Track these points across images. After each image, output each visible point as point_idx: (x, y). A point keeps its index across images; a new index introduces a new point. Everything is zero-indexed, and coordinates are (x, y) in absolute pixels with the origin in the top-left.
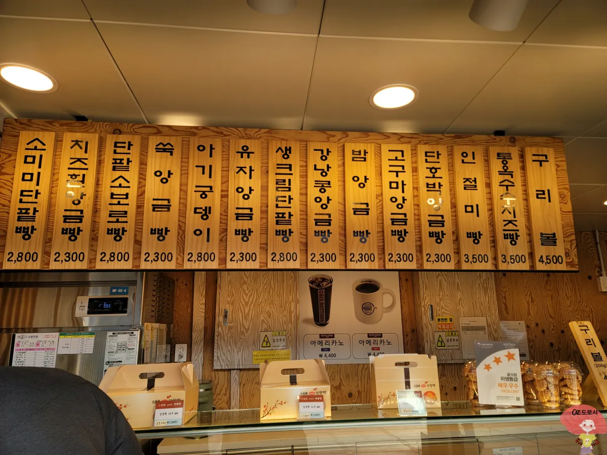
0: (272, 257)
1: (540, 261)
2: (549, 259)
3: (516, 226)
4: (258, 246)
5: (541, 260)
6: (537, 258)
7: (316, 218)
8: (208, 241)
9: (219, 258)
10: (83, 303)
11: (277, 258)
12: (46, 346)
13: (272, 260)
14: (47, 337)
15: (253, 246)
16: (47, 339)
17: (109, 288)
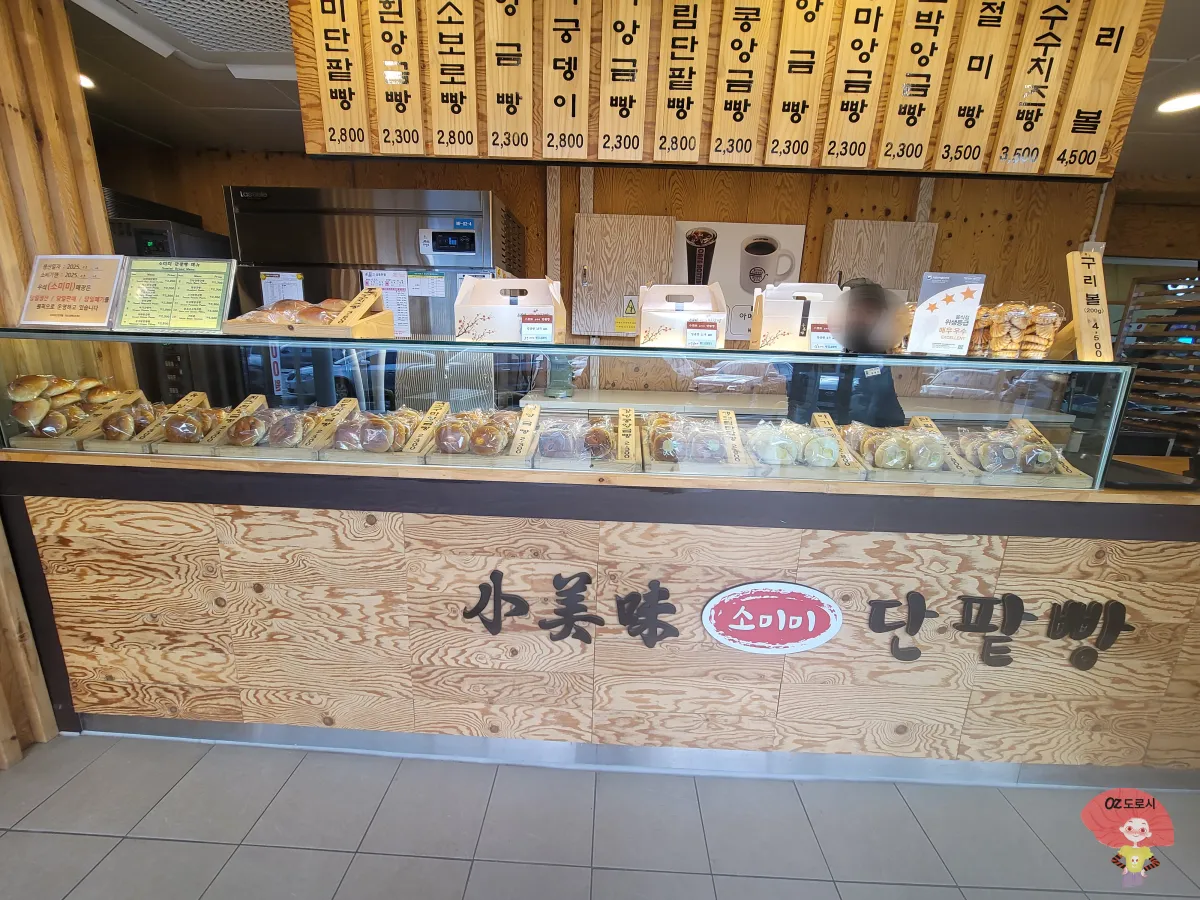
0: (661, 142)
1: (1058, 159)
2: (1075, 156)
3: (1043, 96)
4: (642, 126)
5: (1061, 159)
6: (1057, 153)
7: (730, 79)
8: (574, 115)
9: (589, 145)
10: (425, 236)
11: (668, 144)
12: (396, 286)
13: (661, 148)
14: (395, 275)
15: (634, 124)
16: (396, 279)
17: (452, 221)
